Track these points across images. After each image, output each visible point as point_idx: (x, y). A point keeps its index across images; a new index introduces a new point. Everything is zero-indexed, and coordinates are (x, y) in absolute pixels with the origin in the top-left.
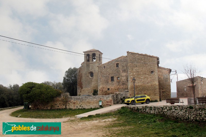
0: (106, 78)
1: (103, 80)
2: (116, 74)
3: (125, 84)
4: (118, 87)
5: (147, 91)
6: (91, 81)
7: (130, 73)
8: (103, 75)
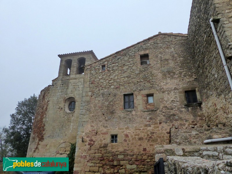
0: (107, 100)
1: (95, 106)
2: (142, 84)
3: (176, 118)
4: (149, 128)
6: (69, 120)
8: (99, 90)
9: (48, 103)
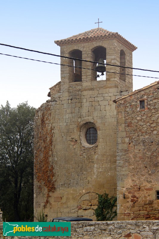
9: (53, 131)
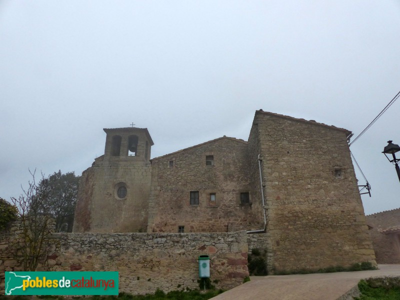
0: (175, 196)
1: (164, 200)
2: (207, 183)
3: (232, 214)
4: (210, 222)
5: (330, 230)
6: (120, 208)
7: (270, 171)
8: (167, 185)
